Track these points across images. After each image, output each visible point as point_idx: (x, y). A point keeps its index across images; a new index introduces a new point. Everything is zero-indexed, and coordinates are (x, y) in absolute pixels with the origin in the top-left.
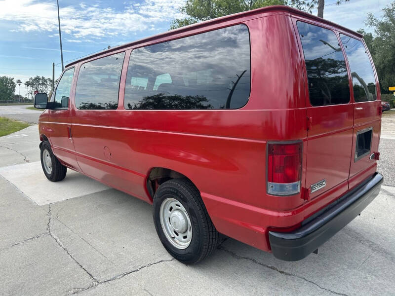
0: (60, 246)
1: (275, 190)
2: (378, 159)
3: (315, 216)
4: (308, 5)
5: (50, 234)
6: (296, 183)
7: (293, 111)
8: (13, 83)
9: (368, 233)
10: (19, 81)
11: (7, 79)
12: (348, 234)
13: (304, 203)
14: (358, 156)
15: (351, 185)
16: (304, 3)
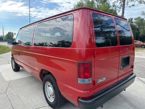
0: (8, 98)
1: (81, 81)
2: (133, 68)
3: (100, 92)
4: (119, 7)
5: (6, 93)
6: (90, 79)
7: (89, 49)
8: (13, 34)
9: (130, 98)
10: (15, 34)
11: (11, 33)
12: (121, 98)
13: (94, 87)
14: (123, 67)
15: (120, 79)
16: (117, 7)
